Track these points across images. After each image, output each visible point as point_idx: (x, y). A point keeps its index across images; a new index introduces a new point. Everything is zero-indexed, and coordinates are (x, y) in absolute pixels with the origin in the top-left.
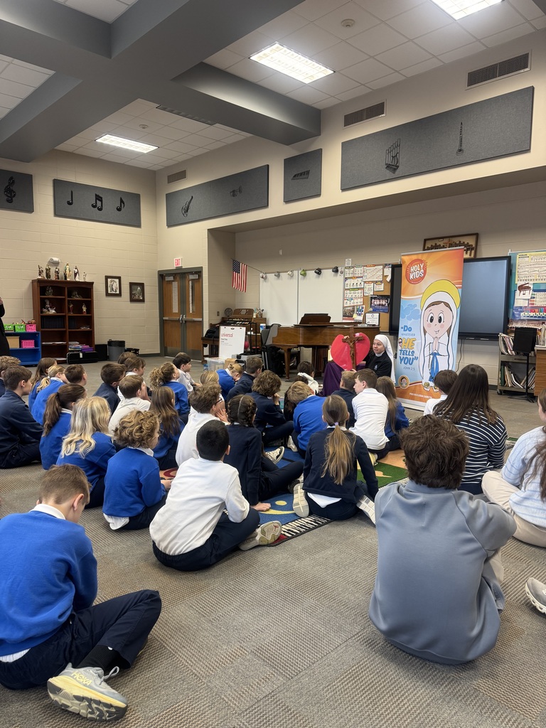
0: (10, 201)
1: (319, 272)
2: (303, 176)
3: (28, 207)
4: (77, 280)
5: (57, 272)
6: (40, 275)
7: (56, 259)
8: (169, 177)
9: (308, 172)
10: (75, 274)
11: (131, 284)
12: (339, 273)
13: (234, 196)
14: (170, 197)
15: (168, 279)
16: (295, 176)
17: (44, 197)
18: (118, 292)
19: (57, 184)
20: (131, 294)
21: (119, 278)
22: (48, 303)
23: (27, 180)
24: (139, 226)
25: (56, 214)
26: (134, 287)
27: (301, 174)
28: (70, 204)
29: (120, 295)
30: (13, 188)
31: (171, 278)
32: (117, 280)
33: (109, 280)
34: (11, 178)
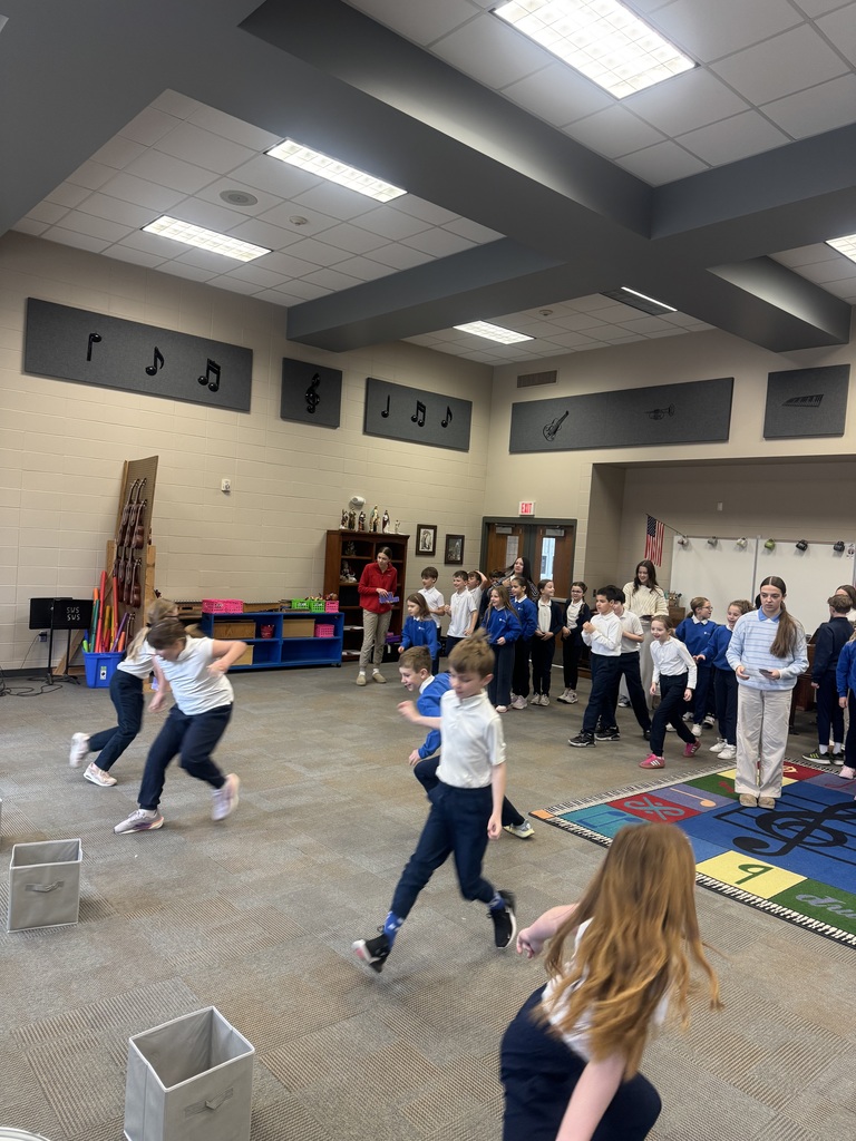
0: (311, 410)
1: (802, 547)
2: (807, 403)
3: (332, 421)
4: (387, 531)
5: (362, 519)
6: (343, 524)
7: (360, 499)
8: (519, 378)
9: (819, 398)
10: (385, 523)
11: (450, 538)
12: (846, 552)
13: (656, 418)
14: (518, 409)
15: (500, 530)
16: (791, 401)
17: (353, 404)
18: (431, 550)
19: (371, 384)
20: (447, 552)
21: (434, 528)
22: (347, 565)
23: (335, 379)
24: (465, 448)
25: (366, 431)
26: (451, 541)
27: (804, 399)
28: (385, 415)
29: (432, 554)
30: (318, 391)
31: (509, 530)
32: (432, 531)
33: (422, 530)
34: (317, 376)
